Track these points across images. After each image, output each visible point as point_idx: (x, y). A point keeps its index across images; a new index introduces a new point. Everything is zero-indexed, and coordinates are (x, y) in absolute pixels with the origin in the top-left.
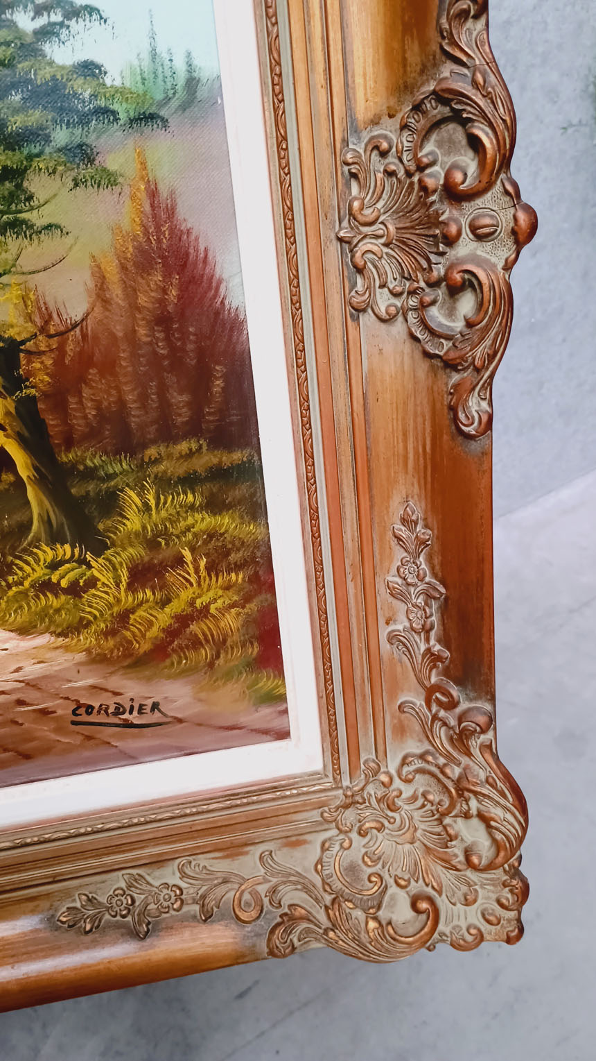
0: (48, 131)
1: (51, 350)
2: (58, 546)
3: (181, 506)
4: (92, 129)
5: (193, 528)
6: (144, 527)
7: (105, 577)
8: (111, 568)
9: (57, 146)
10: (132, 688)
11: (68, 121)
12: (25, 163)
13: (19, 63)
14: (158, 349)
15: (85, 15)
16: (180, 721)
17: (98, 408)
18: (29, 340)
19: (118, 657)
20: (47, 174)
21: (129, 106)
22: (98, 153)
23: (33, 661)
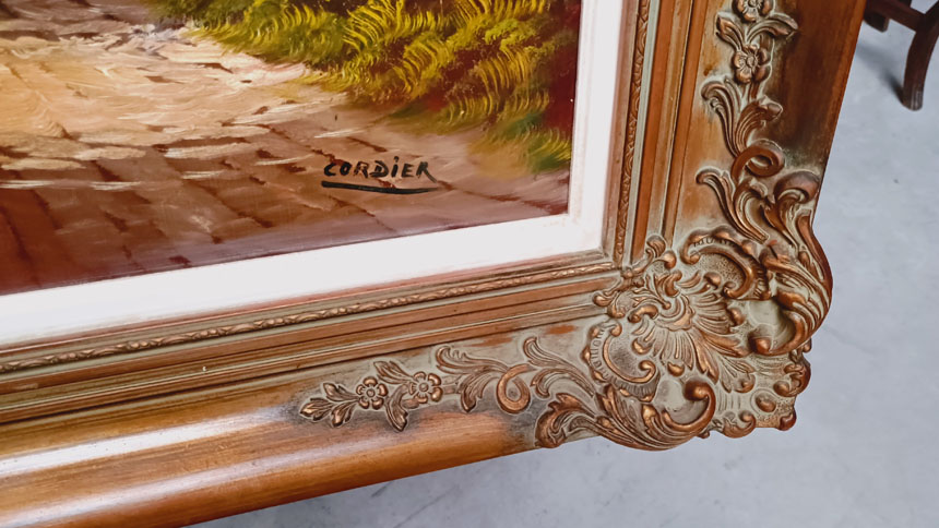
10: (398, 144)
16: (448, 187)
19: (385, 101)
23: (282, 100)
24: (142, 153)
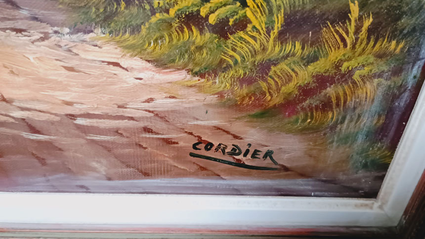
7: (257, 20)
16: (286, 169)
19: (248, 105)
23: (165, 95)
24: (58, 119)
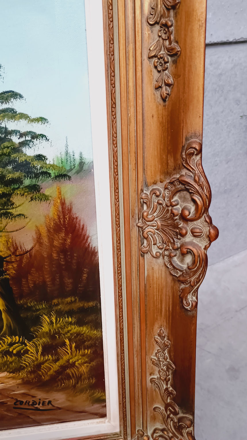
0: (22, 180)
1: (17, 261)
2: (13, 337)
3: (66, 322)
4: (40, 179)
5: (71, 331)
6: (50, 330)
7: (32, 350)
8: (35, 346)
9: (25, 186)
10: (40, 395)
11: (30, 176)
12: (12, 191)
13: (12, 154)
14: (61, 262)
15: (40, 138)
17: (34, 283)
18: (8, 257)
19: (35, 382)
20: (20, 196)
21: (56, 171)
22: (42, 188)
